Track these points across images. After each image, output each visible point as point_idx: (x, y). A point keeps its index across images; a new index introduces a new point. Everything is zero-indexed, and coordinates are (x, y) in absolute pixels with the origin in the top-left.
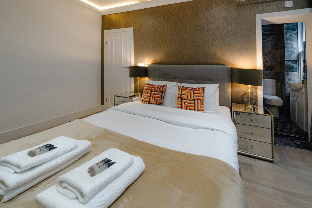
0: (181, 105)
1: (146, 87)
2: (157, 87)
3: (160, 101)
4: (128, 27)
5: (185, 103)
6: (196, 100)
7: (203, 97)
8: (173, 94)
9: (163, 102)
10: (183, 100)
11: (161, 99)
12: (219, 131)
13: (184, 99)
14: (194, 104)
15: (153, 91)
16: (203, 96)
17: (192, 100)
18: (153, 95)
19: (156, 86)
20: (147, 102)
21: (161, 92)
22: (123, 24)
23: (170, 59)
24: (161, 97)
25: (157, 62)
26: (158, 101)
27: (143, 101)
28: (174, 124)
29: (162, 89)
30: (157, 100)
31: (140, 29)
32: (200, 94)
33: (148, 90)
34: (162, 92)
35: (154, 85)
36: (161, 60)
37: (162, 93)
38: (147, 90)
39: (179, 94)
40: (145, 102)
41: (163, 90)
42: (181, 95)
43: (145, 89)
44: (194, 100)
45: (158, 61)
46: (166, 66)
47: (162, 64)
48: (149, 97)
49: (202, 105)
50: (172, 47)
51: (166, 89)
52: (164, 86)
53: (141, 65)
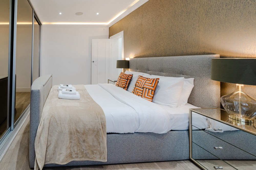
3: (125, 86)
5: (136, 89)
6: (145, 89)
9: (128, 86)
11: (125, 84)
13: (137, 86)
14: (142, 91)
15: (122, 78)
16: (153, 86)
17: (142, 88)
18: (121, 81)
19: (125, 75)
20: (118, 85)
23: (149, 52)
28: (117, 99)
29: (128, 77)
30: (123, 85)
32: (151, 84)
36: (140, 54)
37: (127, 80)
39: (135, 83)
42: (137, 83)
44: (143, 88)
45: (138, 55)
47: (141, 57)
48: (119, 82)
49: (150, 94)
50: (149, 41)
51: (131, 78)
52: (130, 75)
53: (127, 59)
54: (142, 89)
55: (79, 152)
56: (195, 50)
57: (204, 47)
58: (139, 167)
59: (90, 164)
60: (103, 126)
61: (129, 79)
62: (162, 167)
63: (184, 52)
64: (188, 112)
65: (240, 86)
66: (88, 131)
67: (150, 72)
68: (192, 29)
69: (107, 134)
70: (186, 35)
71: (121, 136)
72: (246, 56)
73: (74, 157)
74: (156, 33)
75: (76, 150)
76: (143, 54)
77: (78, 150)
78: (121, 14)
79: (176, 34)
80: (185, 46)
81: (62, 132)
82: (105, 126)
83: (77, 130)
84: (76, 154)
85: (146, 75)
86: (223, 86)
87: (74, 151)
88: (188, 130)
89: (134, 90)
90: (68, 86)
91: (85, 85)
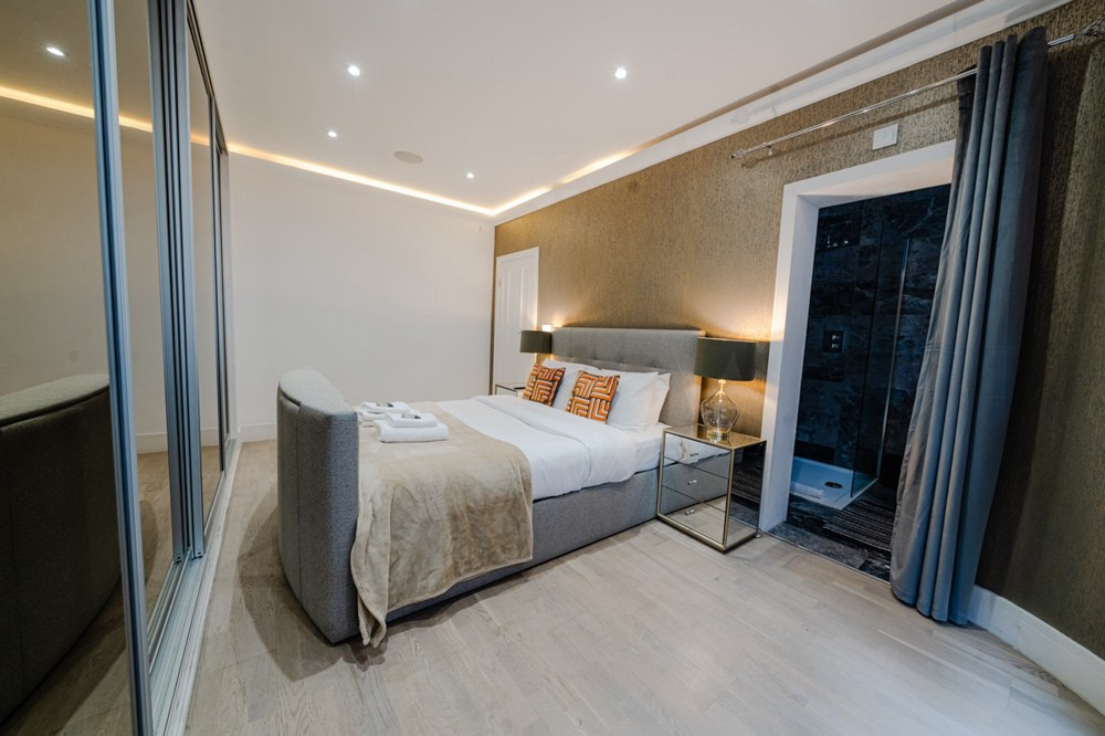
3: (547, 398)
4: (531, 248)
5: (576, 403)
6: (594, 399)
9: (553, 399)
11: (549, 393)
13: (578, 396)
14: (588, 405)
16: (609, 392)
17: (587, 399)
18: (538, 385)
20: (528, 398)
22: (525, 242)
26: (543, 397)
30: (541, 395)
31: (549, 250)
42: (576, 387)
44: (590, 398)
45: (573, 321)
46: (582, 330)
49: (603, 411)
51: (562, 377)
52: (559, 370)
53: (547, 329)
54: (588, 402)
55: (473, 557)
58: (587, 553)
59: (496, 577)
60: (527, 485)
61: (556, 380)
62: (621, 541)
64: (661, 436)
65: (722, 382)
66: (495, 503)
67: (598, 362)
69: (535, 501)
71: (559, 500)
72: (741, 337)
73: (462, 571)
75: (467, 554)
76: (585, 319)
77: (470, 554)
78: (534, 195)
81: (431, 518)
82: (530, 485)
83: (468, 507)
84: (466, 563)
85: (592, 370)
86: (704, 386)
87: (462, 558)
88: (658, 468)
89: (570, 406)
90: (391, 406)
91: (437, 403)
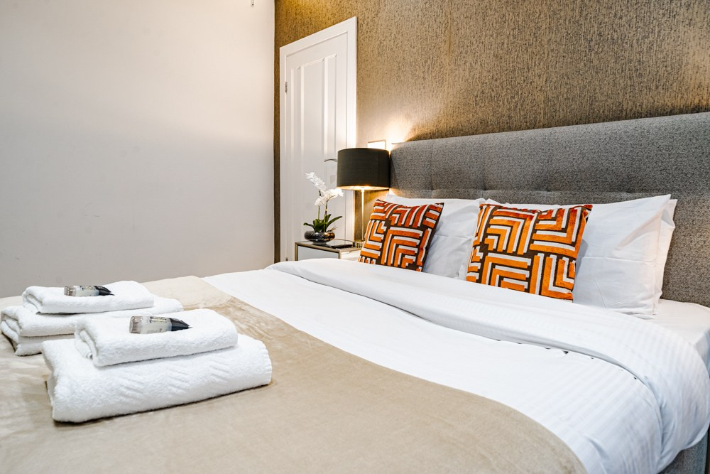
0: (480, 271)
1: (377, 211)
2: (409, 210)
3: (414, 258)
4: (340, 21)
5: (493, 265)
6: (541, 256)
7: (573, 244)
8: (464, 240)
9: (424, 261)
10: (490, 255)
11: (416, 250)
12: (593, 355)
13: (495, 251)
14: (530, 268)
15: (392, 224)
16: (574, 240)
17: (525, 255)
18: (393, 236)
19: (406, 207)
20: (374, 261)
21: (418, 228)
22: (329, 15)
23: (480, 114)
24: (417, 247)
25: (426, 130)
26: (406, 257)
27: (364, 258)
28: (430, 321)
29: (424, 217)
30: (403, 255)
31: (376, 20)
32: (564, 230)
33: (381, 221)
34: (424, 227)
35: (401, 206)
36: (439, 122)
37: (421, 233)
38: (378, 222)
39: (477, 235)
40: (369, 259)
41: (427, 219)
42: (486, 235)
43: (372, 220)
44: (531, 254)
45: (430, 128)
46: (452, 140)
48: (380, 245)
49: (565, 275)
50: (481, 65)
51: (437, 220)
54: (528, 261)
56: (668, 100)
57: (699, 87)
61: (429, 226)
63: (625, 107)
68: (664, 15)
70: (638, 40)
74: (516, 32)
79: (600, 35)
80: (629, 84)
90: (104, 292)
91: (206, 279)
